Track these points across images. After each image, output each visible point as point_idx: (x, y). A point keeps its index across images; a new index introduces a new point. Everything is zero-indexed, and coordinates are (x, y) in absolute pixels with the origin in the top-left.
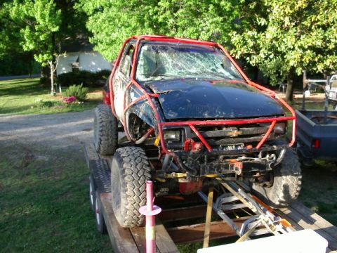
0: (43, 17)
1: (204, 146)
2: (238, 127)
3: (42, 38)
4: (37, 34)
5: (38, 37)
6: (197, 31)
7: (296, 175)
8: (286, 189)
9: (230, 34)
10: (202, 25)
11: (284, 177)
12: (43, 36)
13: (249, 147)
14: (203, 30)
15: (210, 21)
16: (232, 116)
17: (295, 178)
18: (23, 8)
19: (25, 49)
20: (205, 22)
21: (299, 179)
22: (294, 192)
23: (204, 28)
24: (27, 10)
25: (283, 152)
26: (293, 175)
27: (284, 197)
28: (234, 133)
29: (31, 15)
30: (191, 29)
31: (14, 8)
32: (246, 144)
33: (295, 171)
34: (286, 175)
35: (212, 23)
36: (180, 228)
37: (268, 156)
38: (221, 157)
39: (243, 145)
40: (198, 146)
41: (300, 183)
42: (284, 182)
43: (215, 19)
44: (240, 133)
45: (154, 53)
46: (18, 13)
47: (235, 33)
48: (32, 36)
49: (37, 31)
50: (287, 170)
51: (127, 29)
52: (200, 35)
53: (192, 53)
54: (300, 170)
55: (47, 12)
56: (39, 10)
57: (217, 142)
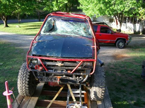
1: (44, 68)
4: (59, 4)
7: (101, 88)
8: (95, 93)
9: (139, 9)
10: (126, 4)
11: (95, 88)
12: (61, 5)
13: (69, 72)
14: (126, 6)
15: (130, 2)
16: (60, 56)
17: (100, 89)
19: (54, 10)
20: (128, 3)
21: (103, 90)
22: (100, 96)
23: (127, 5)
25: (87, 76)
26: (99, 87)
27: (95, 97)
28: (59, 64)
32: (67, 70)
33: (101, 86)
34: (96, 86)
35: (131, 3)
38: (53, 74)
39: (65, 70)
40: (41, 68)
42: (94, 90)
43: (132, 1)
47: (142, 8)
48: (57, 5)
49: (59, 3)
50: (96, 85)
51: (93, 4)
52: (125, 9)
53: (70, 22)
54: (104, 85)
57: (52, 68)
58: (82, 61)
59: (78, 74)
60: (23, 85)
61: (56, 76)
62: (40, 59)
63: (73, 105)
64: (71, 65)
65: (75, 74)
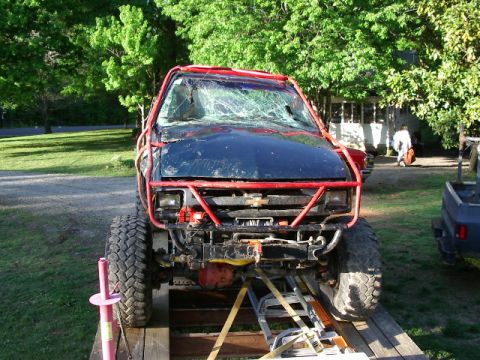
0: (132, 44)
1: (208, 217)
2: (264, 193)
3: (130, 73)
4: (123, 67)
5: (125, 72)
6: (339, 67)
7: (371, 273)
8: (354, 293)
9: (385, 73)
10: (346, 59)
11: (351, 274)
12: (132, 70)
13: (283, 223)
14: (347, 66)
15: (358, 53)
16: (255, 177)
17: (369, 276)
18: (107, 33)
19: (108, 88)
20: (351, 55)
21: (376, 279)
22: (367, 298)
23: (350, 64)
24: (113, 36)
25: (338, 234)
26: (365, 271)
27: (352, 304)
28: (256, 200)
29: (117, 42)
30: (331, 65)
31: (97, 33)
32: (277, 219)
33: (371, 266)
34: (354, 271)
35: (361, 56)
36: (192, 335)
37: (311, 239)
38: (235, 235)
39: (272, 220)
40: (198, 216)
41: (378, 284)
42: (351, 282)
43: (365, 51)
44: (265, 202)
45: (189, 89)
46: (101, 39)
47: (393, 70)
48: (118, 71)
49: (125, 64)
50: (357, 265)
52: (343, 73)
53: (243, 89)
54: (379, 264)
55: (138, 38)
56: (127, 35)
57: (231, 214)
58: (321, 188)
59: (311, 228)
60: (126, 284)
61: (246, 240)
62: (194, 187)
63: (296, 334)
64: (290, 203)
65: (303, 227)
